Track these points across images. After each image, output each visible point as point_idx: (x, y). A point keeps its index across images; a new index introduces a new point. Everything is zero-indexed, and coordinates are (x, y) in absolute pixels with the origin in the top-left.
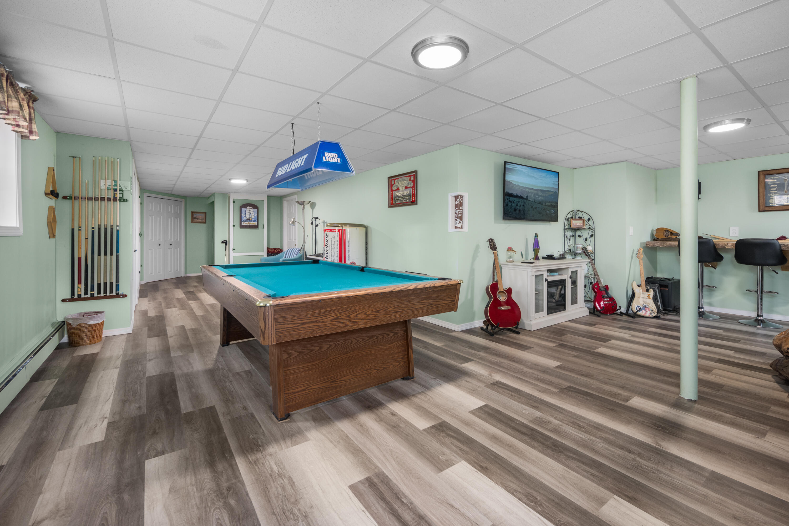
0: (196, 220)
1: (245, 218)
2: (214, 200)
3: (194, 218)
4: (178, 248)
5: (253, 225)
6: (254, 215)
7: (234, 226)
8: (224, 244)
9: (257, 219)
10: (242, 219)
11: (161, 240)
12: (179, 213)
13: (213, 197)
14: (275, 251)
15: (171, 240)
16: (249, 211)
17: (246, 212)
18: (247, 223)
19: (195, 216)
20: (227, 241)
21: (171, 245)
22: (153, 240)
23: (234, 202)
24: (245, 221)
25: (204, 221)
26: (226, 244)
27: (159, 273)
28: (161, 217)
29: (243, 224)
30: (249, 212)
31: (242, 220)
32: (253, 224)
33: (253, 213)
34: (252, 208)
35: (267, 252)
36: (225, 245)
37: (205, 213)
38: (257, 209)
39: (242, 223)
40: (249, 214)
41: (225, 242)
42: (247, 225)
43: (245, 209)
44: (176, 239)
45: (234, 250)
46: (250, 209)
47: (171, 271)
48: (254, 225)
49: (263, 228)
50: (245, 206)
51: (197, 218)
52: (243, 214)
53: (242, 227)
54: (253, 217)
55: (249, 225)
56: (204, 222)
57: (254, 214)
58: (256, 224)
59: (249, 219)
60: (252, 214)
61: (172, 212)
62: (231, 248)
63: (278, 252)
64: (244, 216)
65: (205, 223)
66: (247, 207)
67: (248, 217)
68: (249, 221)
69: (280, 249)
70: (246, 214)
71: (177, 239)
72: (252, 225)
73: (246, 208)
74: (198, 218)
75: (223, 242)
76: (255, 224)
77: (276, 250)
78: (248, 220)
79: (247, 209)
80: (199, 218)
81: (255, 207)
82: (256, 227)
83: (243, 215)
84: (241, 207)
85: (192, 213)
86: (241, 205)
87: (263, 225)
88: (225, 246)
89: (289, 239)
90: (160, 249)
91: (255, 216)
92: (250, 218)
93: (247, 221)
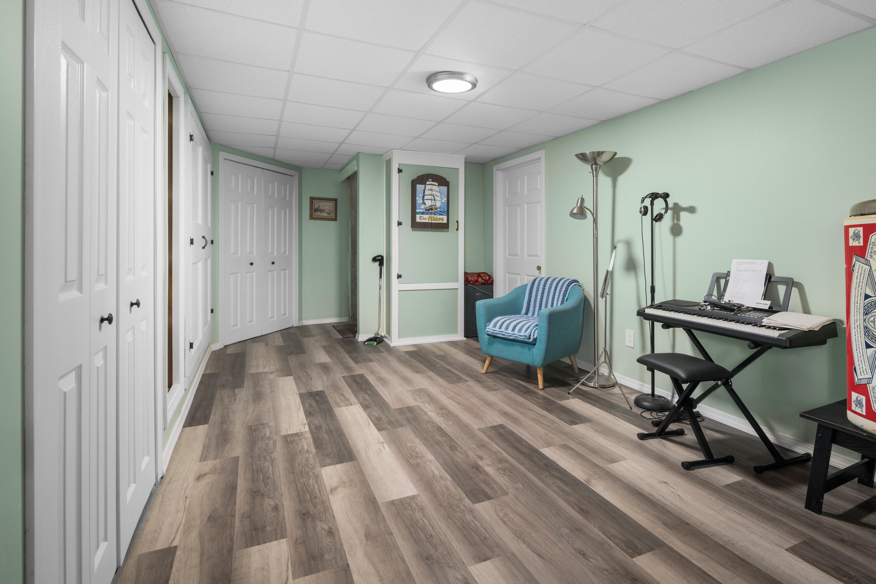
0: (319, 214)
1: (423, 206)
2: (358, 167)
3: (316, 211)
4: (286, 270)
5: (438, 222)
6: (440, 199)
7: (400, 224)
8: (378, 263)
9: (446, 208)
10: (417, 207)
11: (255, 254)
12: (288, 199)
13: (355, 162)
14: (480, 279)
15: (274, 253)
16: (431, 190)
17: (424, 192)
18: (425, 219)
19: (316, 206)
20: (382, 257)
21: (273, 263)
22: (239, 254)
23: (400, 171)
24: (423, 213)
25: (332, 215)
26: (381, 264)
27: (250, 322)
28: (255, 205)
29: (418, 220)
30: (430, 192)
31: (417, 211)
32: (440, 219)
33: (438, 194)
34: (436, 184)
35: (465, 281)
36: (379, 265)
37: (335, 200)
38: (446, 187)
39: (418, 216)
40: (430, 197)
41: (379, 260)
42: (426, 221)
43: (423, 186)
44: (283, 251)
45: (399, 276)
46: (435, 188)
47: (273, 317)
48: (440, 222)
49: (457, 230)
50: (422, 179)
51: (320, 210)
52: (419, 197)
53: (416, 226)
54: (438, 204)
55: (430, 221)
56: (334, 217)
57: (442, 198)
58: (444, 219)
59: (432, 209)
60: (436, 198)
61: (276, 197)
62: (395, 271)
63: (486, 281)
64: (421, 201)
65: (335, 219)
66: (428, 183)
67: (428, 203)
68: (431, 213)
69: (489, 276)
70: (426, 197)
71: (285, 252)
72: (436, 222)
73: (424, 183)
74: (322, 211)
75: (375, 259)
76: (442, 219)
77: (480, 277)
78: (429, 210)
79: (428, 187)
80: (324, 210)
81: (442, 181)
82: (444, 227)
83: (419, 200)
84: (414, 184)
85: (312, 199)
86: (415, 178)
87: (457, 222)
88: (379, 268)
89: (509, 255)
90: (253, 272)
91: (443, 201)
92: (434, 207)
93: (427, 214)
